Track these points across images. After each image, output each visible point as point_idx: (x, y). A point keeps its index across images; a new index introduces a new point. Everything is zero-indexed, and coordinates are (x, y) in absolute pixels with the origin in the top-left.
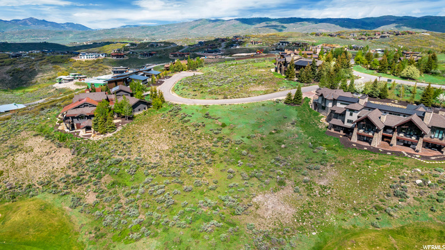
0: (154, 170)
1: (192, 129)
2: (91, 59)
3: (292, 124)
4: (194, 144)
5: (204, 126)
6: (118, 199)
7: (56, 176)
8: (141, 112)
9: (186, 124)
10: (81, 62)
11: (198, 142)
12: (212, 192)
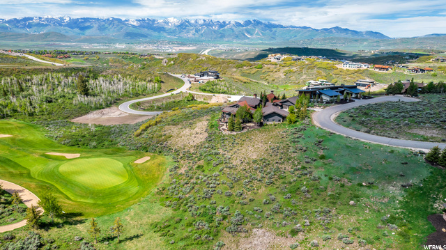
0: (228, 170)
1: (291, 150)
2: (353, 69)
3: (403, 186)
4: (277, 163)
5: (305, 151)
6: (191, 178)
7: (184, 149)
8: (272, 123)
9: (292, 144)
10: (341, 71)
11: (283, 163)
12: (240, 205)
